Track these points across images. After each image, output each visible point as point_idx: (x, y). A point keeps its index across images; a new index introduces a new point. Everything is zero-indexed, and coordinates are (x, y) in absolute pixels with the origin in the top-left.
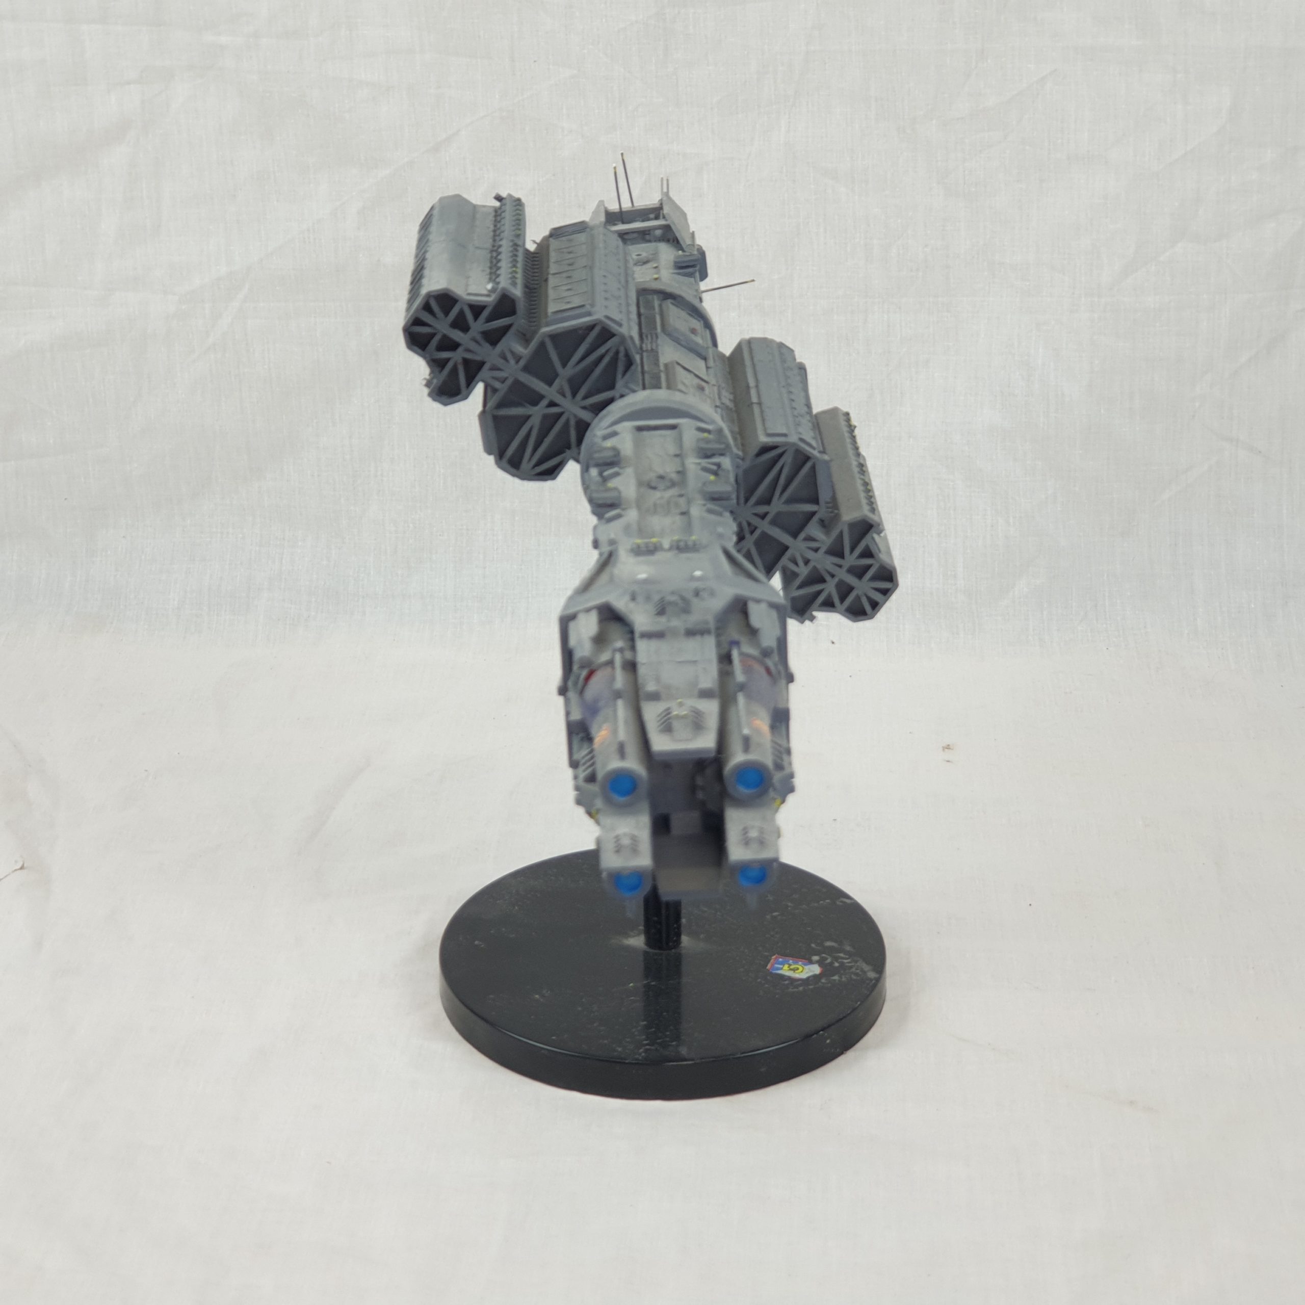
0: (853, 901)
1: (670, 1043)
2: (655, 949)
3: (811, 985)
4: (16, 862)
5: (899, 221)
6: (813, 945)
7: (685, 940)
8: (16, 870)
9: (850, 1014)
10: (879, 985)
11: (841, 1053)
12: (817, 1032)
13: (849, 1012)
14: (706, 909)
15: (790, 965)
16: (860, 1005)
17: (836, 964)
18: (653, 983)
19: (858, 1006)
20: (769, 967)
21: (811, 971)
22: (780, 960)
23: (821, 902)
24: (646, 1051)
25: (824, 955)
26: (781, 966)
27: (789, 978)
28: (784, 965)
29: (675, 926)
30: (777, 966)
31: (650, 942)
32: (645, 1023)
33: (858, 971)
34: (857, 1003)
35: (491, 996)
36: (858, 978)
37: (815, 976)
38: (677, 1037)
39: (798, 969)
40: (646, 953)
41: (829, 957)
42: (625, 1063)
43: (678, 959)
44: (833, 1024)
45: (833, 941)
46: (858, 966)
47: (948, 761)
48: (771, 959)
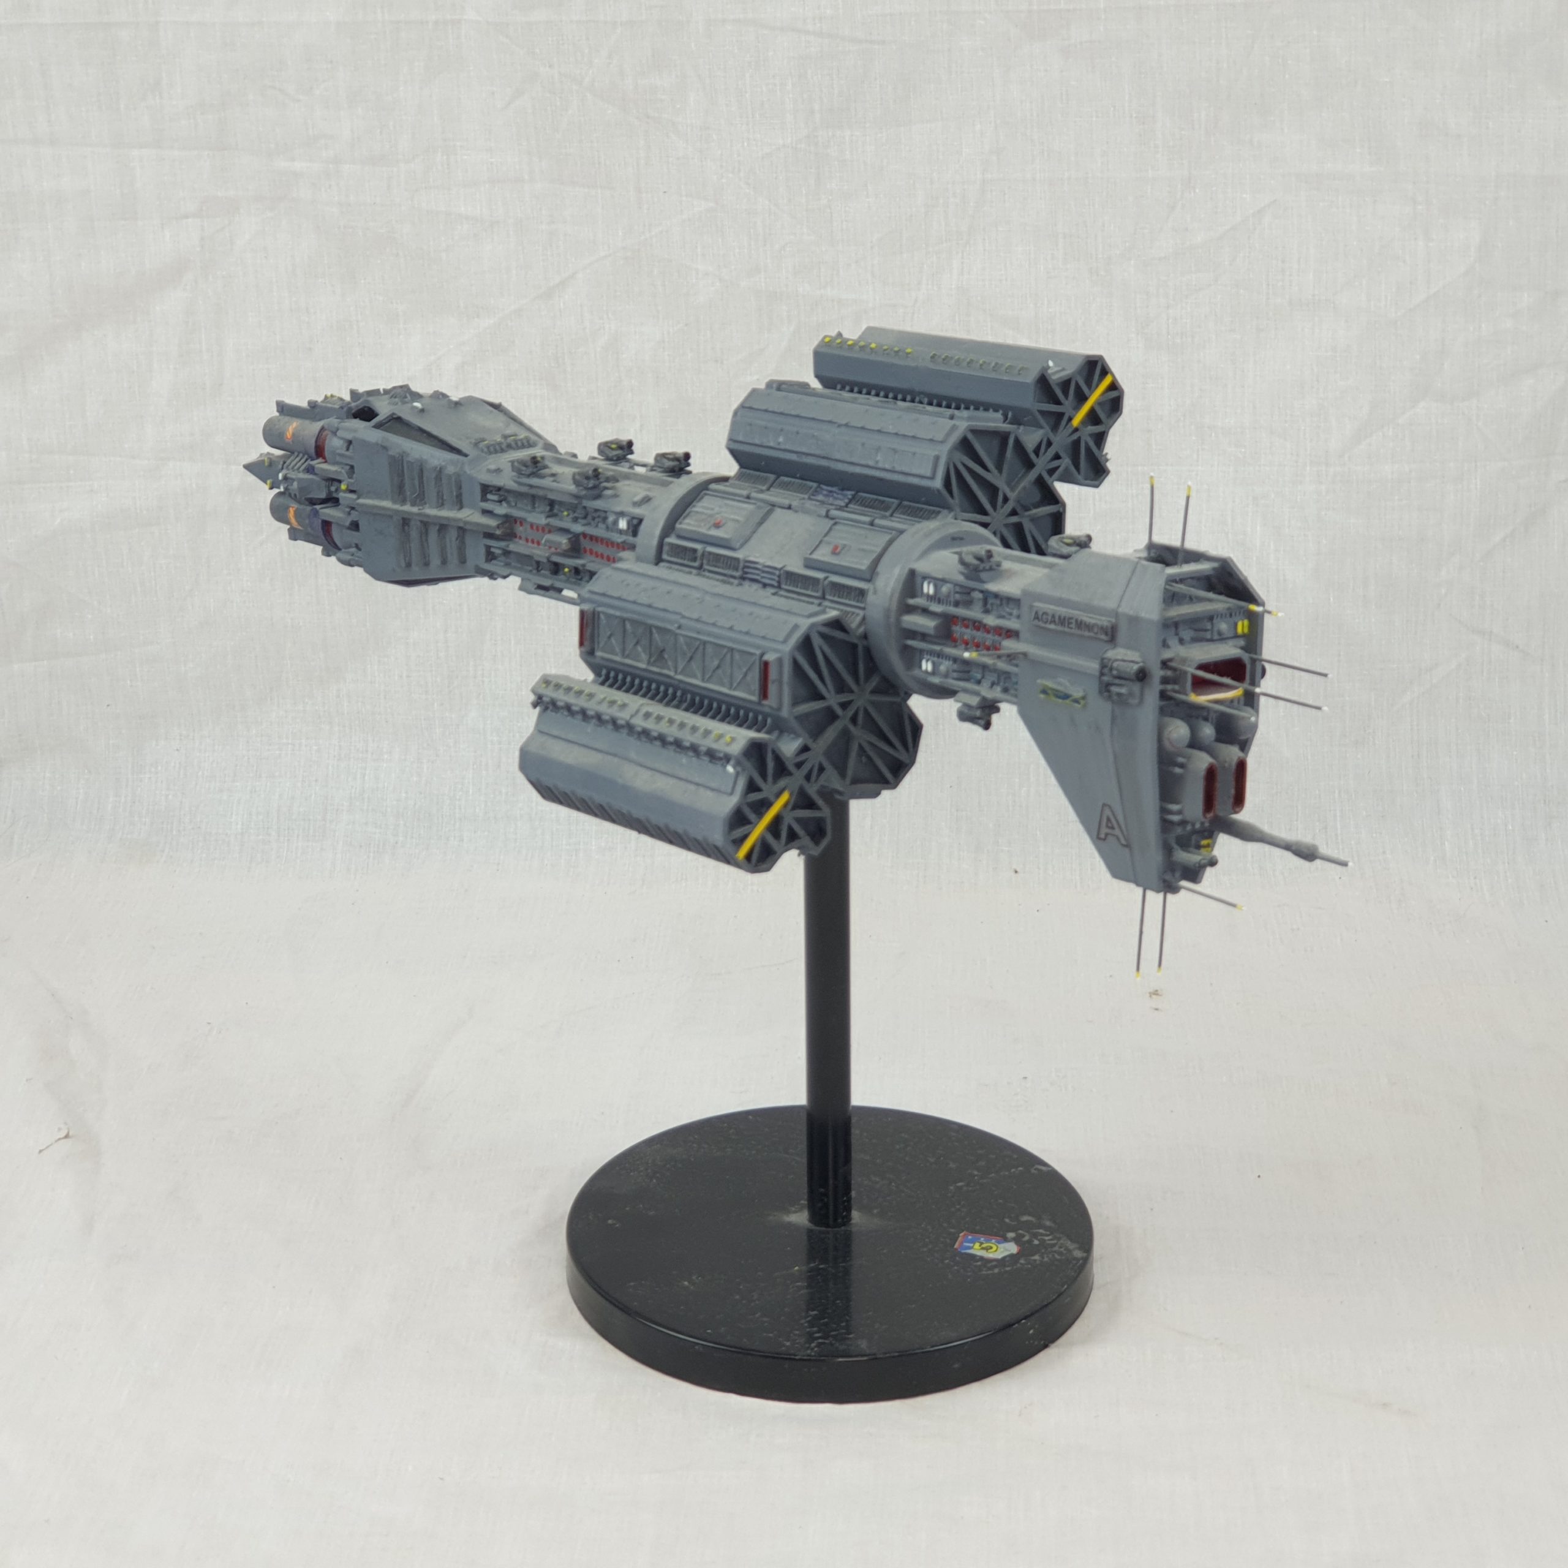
0: (1050, 1169)
1: (847, 1336)
2: (821, 1227)
3: (1008, 1266)
4: (60, 1129)
6: (1007, 1220)
7: (855, 1215)
8: (59, 1139)
9: (1054, 1300)
10: (1088, 1266)
11: (1046, 1346)
12: (1019, 1322)
13: (1054, 1297)
14: (877, 1179)
15: (981, 1243)
17: (1036, 1242)
18: (822, 1266)
19: (1065, 1290)
20: (956, 1246)
21: (1006, 1250)
22: (970, 1237)
23: (1013, 1170)
24: (818, 1345)
25: (1020, 1232)
26: (972, 1245)
27: (982, 1258)
28: (974, 1243)
29: (845, 1198)
30: (966, 1244)
31: (814, 1218)
32: (815, 1312)
33: (1062, 1250)
34: (1063, 1287)
35: (632, 1284)
36: (1063, 1258)
37: (1012, 1256)
38: (853, 1329)
39: (991, 1248)
40: (810, 1232)
41: (1026, 1233)
42: (794, 1359)
43: (848, 1238)
44: (1037, 1311)
45: (1029, 1215)
46: (1062, 1244)
47: (1157, 1009)
48: (959, 1236)
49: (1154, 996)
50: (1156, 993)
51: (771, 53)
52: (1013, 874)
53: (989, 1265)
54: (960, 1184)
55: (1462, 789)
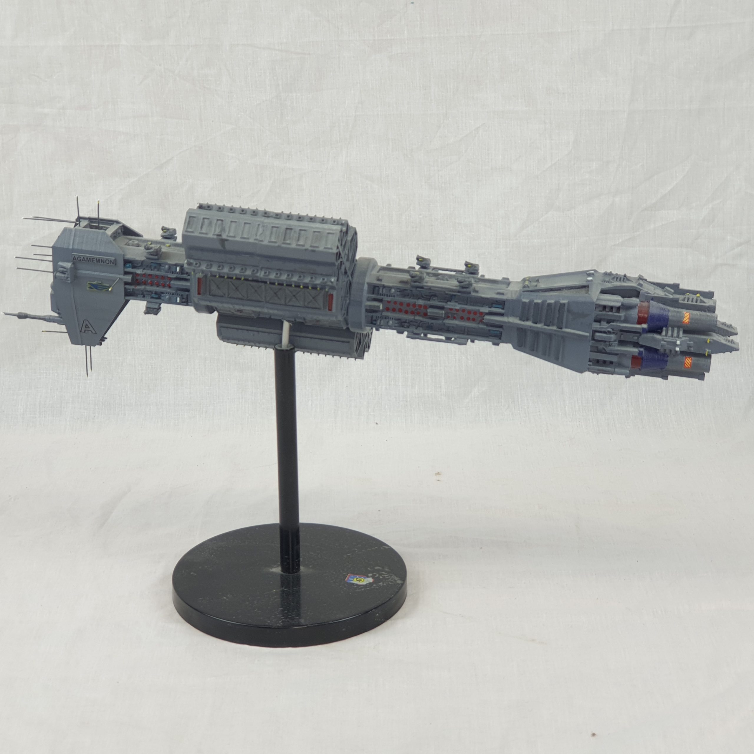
0: (390, 548)
1: (295, 618)
2: (286, 573)
3: (368, 588)
5: (406, 202)
6: (369, 569)
7: (302, 568)
9: (388, 601)
10: (404, 587)
11: (384, 622)
13: (388, 600)
14: (312, 553)
15: (357, 578)
16: (393, 596)
17: (381, 577)
18: (285, 589)
19: (392, 597)
20: (346, 580)
21: (368, 581)
22: (352, 576)
23: (373, 548)
24: (283, 622)
25: (374, 573)
26: (353, 579)
27: (357, 585)
28: (354, 579)
29: (297, 560)
30: (350, 579)
31: (283, 570)
32: (282, 608)
33: (392, 580)
34: (392, 595)
35: (201, 599)
36: (393, 583)
37: (370, 583)
38: (299, 615)
39: (361, 580)
40: (282, 575)
41: (377, 574)
42: (270, 628)
43: (298, 579)
44: (379, 606)
45: (379, 566)
46: (392, 578)
47: (438, 480)
48: (347, 576)
49: (437, 475)
50: (438, 474)
51: (259, 59)
52: (376, 425)
53: (360, 587)
54: (349, 554)
55: (573, 383)
